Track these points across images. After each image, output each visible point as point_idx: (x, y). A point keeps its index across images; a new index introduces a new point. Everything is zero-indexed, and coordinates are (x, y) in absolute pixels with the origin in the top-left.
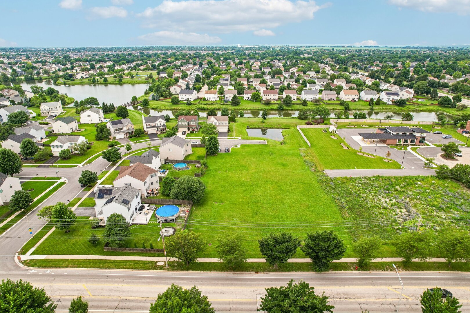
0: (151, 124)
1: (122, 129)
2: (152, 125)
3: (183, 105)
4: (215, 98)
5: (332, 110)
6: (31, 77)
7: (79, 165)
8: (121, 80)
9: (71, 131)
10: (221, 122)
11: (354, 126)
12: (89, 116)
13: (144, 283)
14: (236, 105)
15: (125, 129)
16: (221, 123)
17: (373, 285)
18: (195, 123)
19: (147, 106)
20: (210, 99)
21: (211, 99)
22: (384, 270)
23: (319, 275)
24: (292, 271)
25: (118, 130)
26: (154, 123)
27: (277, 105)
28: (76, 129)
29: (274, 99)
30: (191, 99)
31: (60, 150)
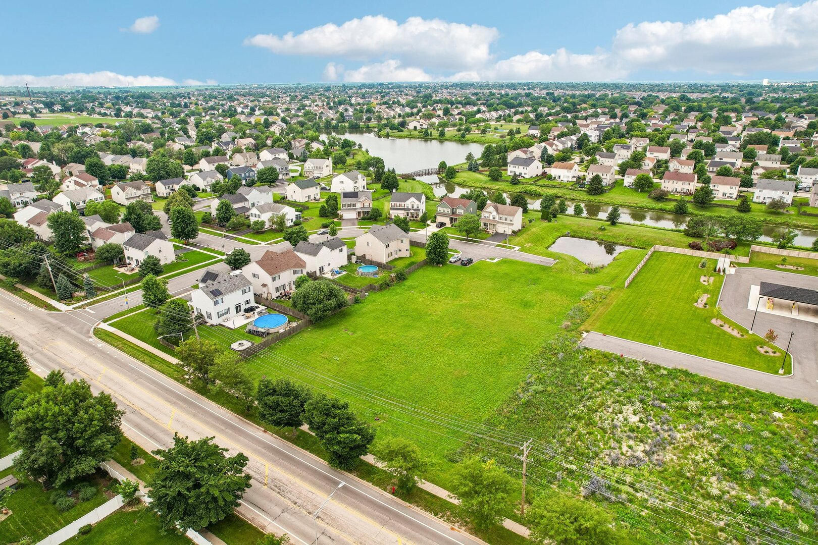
0: (398, 204)
1: (354, 205)
2: (400, 205)
3: (505, 183)
4: (568, 177)
5: (806, 227)
6: (356, 124)
7: (263, 243)
8: (463, 136)
9: (307, 199)
10: (504, 217)
11: (794, 268)
12: (342, 182)
13: (150, 389)
14: (595, 194)
15: (359, 206)
16: (503, 219)
17: (384, 523)
18: (462, 211)
19: (452, 178)
20: (559, 177)
21: (561, 178)
22: (436, 515)
23: (333, 472)
24: (307, 449)
25: (349, 205)
26: (403, 204)
27: (675, 203)
28: (315, 199)
29: (685, 191)
30: (525, 174)
31: (256, 219)
